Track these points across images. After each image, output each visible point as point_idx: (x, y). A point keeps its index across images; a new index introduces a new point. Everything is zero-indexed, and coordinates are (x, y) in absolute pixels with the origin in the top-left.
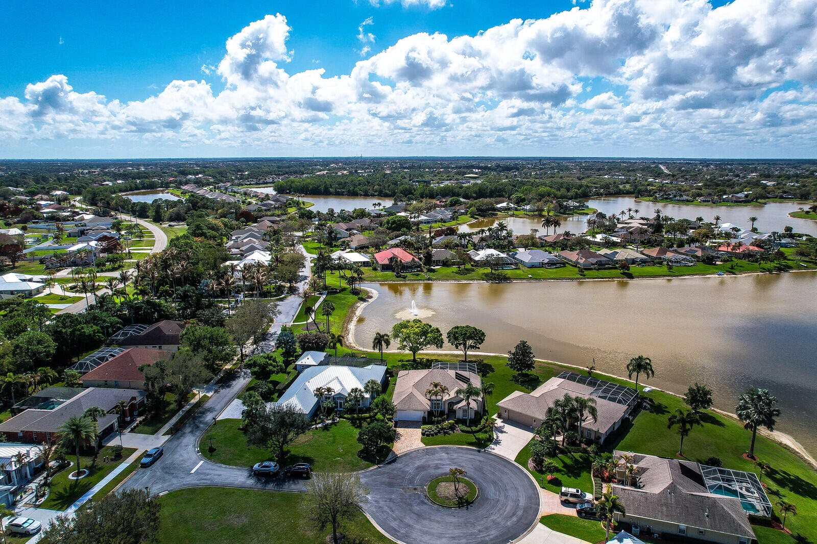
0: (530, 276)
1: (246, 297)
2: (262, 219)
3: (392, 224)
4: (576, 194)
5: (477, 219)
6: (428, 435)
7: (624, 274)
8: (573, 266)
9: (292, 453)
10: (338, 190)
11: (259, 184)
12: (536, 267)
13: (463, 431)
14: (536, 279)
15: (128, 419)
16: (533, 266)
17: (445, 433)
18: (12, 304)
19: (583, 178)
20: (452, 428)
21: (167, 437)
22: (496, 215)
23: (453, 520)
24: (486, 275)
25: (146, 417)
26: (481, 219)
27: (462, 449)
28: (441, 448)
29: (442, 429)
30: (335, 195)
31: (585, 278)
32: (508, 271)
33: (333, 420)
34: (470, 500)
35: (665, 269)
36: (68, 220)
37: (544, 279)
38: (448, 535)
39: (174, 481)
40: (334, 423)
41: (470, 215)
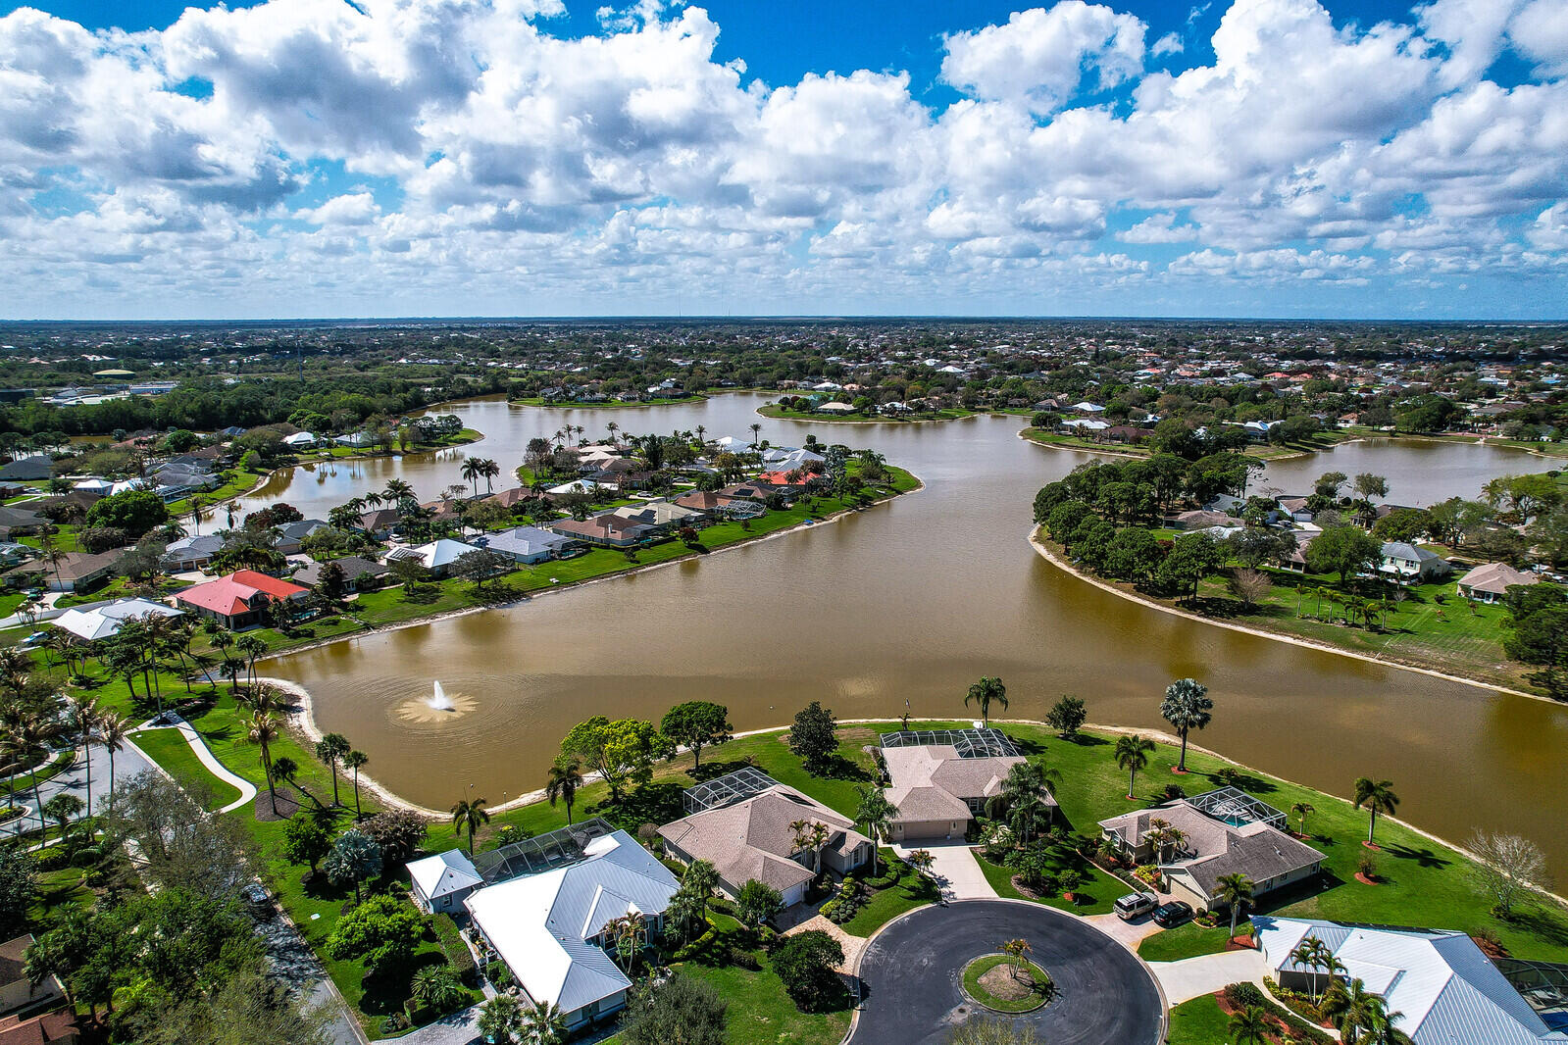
0: (554, 580)
4: (405, 402)
5: (265, 473)
6: (845, 920)
7: (690, 546)
8: (602, 547)
12: (543, 562)
14: (568, 584)
16: (537, 561)
17: (861, 904)
19: (367, 367)
20: (859, 889)
29: (851, 899)
31: (643, 567)
32: (507, 579)
35: (736, 530)
37: (583, 581)
41: (245, 468)
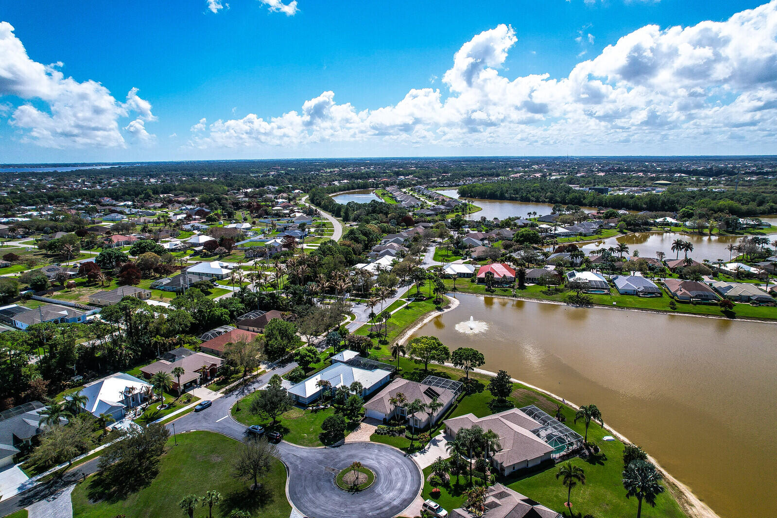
0: (614, 303)
1: (352, 296)
2: (418, 224)
3: (521, 237)
5: (626, 233)
6: (378, 433)
7: (725, 312)
8: (669, 297)
9: (281, 423)
10: (512, 195)
11: (452, 186)
12: (629, 294)
13: (406, 437)
14: (619, 307)
15: (209, 378)
16: (625, 293)
17: (393, 435)
18: (203, 284)
20: (401, 432)
21: (222, 395)
22: (650, 230)
23: (337, 498)
24: (571, 298)
25: (220, 379)
26: (630, 234)
27: (393, 449)
28: (378, 445)
29: (391, 431)
30: (509, 200)
31: (674, 312)
32: (596, 296)
33: (326, 406)
34: (360, 489)
36: (286, 217)
37: (628, 308)
38: (323, 507)
39: (205, 424)
40: (323, 409)
41: (618, 230)
